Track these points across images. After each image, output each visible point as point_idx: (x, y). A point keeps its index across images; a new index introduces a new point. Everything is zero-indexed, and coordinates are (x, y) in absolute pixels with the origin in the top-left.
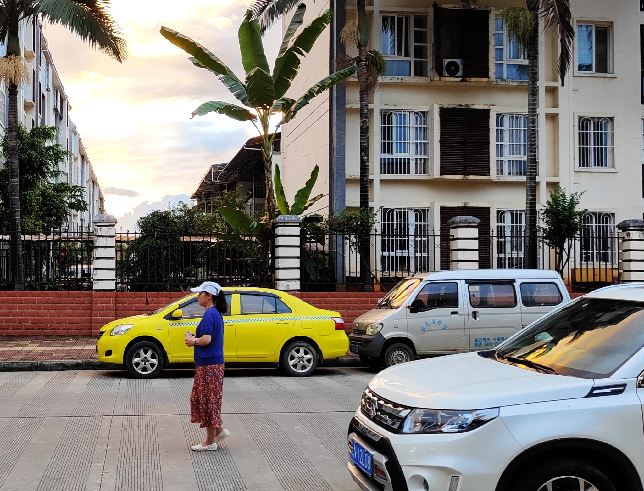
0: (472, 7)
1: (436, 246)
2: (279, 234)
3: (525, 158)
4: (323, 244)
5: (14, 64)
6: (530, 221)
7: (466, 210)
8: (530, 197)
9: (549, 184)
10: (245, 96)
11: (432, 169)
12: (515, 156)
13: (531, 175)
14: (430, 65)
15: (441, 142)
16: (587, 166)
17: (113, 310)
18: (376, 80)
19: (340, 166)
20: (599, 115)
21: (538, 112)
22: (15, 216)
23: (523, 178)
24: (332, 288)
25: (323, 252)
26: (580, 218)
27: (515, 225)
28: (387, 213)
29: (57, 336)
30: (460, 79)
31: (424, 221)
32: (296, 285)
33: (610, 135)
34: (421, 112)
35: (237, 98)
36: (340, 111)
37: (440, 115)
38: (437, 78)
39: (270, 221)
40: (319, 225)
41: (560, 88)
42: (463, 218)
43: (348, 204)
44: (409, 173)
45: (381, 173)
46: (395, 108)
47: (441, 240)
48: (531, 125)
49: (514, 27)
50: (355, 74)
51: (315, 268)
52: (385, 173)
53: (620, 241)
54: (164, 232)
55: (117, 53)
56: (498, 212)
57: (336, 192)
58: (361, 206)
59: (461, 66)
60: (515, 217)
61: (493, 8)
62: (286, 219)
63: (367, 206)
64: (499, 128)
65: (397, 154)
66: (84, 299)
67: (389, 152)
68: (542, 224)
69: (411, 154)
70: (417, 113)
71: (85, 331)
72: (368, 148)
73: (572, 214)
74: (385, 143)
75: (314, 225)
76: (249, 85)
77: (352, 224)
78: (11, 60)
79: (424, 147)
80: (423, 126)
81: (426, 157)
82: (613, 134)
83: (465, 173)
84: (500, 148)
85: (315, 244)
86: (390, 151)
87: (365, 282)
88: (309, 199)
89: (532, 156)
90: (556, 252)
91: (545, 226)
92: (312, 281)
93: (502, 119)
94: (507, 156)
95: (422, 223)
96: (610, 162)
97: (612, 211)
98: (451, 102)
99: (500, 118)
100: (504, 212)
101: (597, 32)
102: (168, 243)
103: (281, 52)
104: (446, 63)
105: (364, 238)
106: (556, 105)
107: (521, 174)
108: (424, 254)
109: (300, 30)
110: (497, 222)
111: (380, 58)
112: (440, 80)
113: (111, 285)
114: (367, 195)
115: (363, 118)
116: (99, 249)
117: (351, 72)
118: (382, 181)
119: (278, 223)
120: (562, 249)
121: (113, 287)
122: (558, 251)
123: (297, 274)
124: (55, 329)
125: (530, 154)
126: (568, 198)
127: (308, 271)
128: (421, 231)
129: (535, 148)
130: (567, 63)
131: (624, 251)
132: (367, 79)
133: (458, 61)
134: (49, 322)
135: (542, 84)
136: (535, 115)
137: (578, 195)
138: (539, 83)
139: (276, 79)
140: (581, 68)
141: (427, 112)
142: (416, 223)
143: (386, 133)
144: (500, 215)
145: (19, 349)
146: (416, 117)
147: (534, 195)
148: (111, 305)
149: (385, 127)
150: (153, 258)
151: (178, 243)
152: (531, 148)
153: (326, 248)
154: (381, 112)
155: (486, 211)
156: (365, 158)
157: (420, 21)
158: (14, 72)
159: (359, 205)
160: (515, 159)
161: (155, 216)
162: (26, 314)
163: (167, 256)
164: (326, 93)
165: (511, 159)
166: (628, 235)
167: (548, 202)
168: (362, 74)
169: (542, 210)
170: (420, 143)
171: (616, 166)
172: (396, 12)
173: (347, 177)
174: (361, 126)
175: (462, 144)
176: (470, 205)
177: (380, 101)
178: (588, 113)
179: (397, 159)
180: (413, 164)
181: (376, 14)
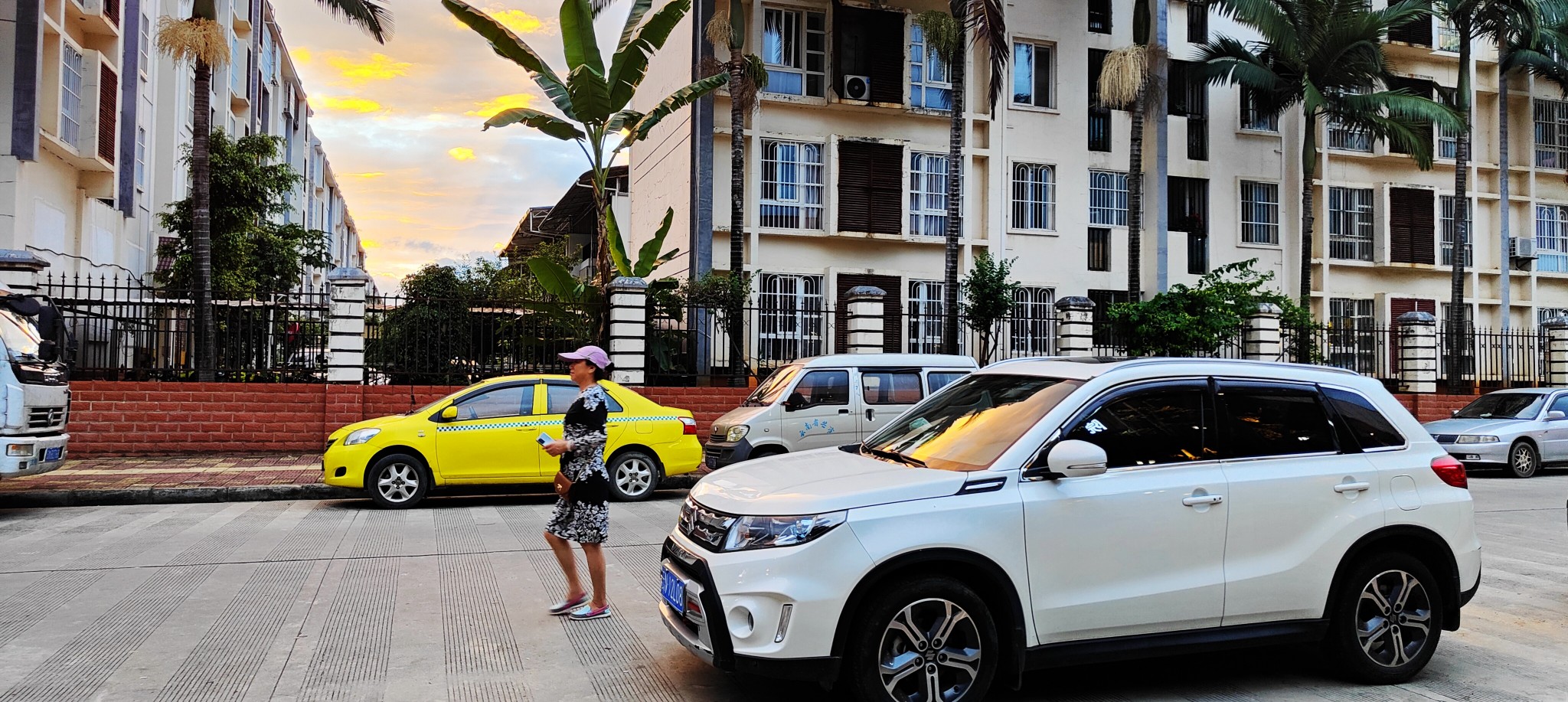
0: (884, 7)
1: (829, 326)
2: (616, 304)
3: (945, 213)
4: (679, 320)
5: (205, 33)
6: (950, 295)
7: (869, 279)
8: (950, 264)
9: (974, 248)
10: (569, 104)
11: (828, 223)
12: (934, 209)
13: (951, 235)
14: (827, 82)
15: (841, 186)
16: (1022, 227)
17: (359, 412)
18: (754, 95)
19: (705, 212)
20: (1038, 162)
21: (962, 153)
22: (201, 267)
23: (942, 240)
24: (691, 382)
25: (679, 332)
26: (1013, 293)
27: (932, 300)
28: (768, 281)
29: (267, 451)
30: (866, 103)
31: (817, 293)
32: (639, 377)
33: (1050, 187)
34: (815, 145)
35: (558, 106)
36: (706, 137)
37: (839, 150)
38: (835, 100)
39: (603, 285)
40: (673, 293)
41: (991, 122)
42: (864, 289)
43: (716, 266)
44: (797, 227)
45: (761, 225)
46: (780, 136)
47: (836, 318)
48: (953, 169)
49: (934, 38)
50: (727, 84)
51: (666, 352)
52: (766, 225)
53: (1059, 324)
54: (444, 297)
55: (376, 29)
56: (911, 283)
57: (700, 249)
58: (732, 269)
59: (867, 86)
60: (933, 290)
61: (910, 11)
62: (626, 282)
63: (740, 270)
64: (915, 172)
65: (782, 199)
66: (312, 395)
67: (771, 198)
68: (965, 300)
69: (800, 201)
70: (809, 146)
71: (314, 444)
72: (742, 190)
73: (1004, 287)
74: (766, 184)
75: (666, 292)
76: (572, 89)
77: (718, 293)
78: (198, 25)
79: (817, 193)
80: (816, 164)
81: (820, 206)
82: (1054, 187)
83: (870, 231)
84: (915, 198)
85: (667, 320)
86: (773, 196)
87: (734, 374)
88: (659, 256)
89: (953, 210)
90: (981, 337)
91: (969, 303)
92: (662, 371)
93: (918, 160)
94: (924, 210)
95: (814, 296)
96: (1050, 223)
97: (1052, 286)
98: (855, 133)
99: (916, 157)
100: (918, 284)
101: (1038, 53)
102: (448, 314)
103: (620, 47)
104: (848, 79)
105: (735, 313)
106: (985, 146)
107: (941, 235)
108: (814, 337)
109: (647, 17)
110: (910, 297)
111: (759, 65)
112: (840, 103)
113: (356, 375)
114: (740, 254)
115: (736, 147)
116: (338, 320)
117: (721, 82)
118: (762, 236)
119: (615, 288)
120: (988, 333)
121: (359, 377)
122: (983, 335)
123: (640, 361)
124: (263, 441)
125: (951, 207)
126: (997, 266)
127: (657, 358)
128: (812, 306)
129: (958, 200)
130: (998, 90)
131: (1063, 336)
132: (742, 94)
133: (864, 79)
134: (254, 431)
135: (970, 115)
136: (958, 156)
137: (1009, 261)
138: (964, 115)
139: (614, 82)
140: (1017, 99)
141: (823, 145)
142: (806, 295)
143: (768, 171)
144: (914, 287)
146: (808, 151)
147: (955, 262)
148: (356, 405)
149: (766, 163)
150: (425, 335)
151: (465, 314)
152: (952, 200)
153: (684, 326)
154: (762, 141)
155: (896, 281)
156: (738, 202)
157: (815, 21)
158: (202, 45)
159: (728, 268)
160: (933, 214)
161: (429, 273)
162: (217, 418)
163: (447, 332)
164: (686, 110)
165: (929, 214)
166: (1068, 316)
167: (971, 271)
168: (735, 87)
169: (964, 280)
170: (813, 187)
171: (1057, 227)
172: (783, 5)
173: (714, 229)
174: (733, 158)
175: (868, 190)
176: (876, 273)
177: (761, 126)
178: (1024, 158)
179: (782, 207)
180: (803, 214)
181: (756, 5)
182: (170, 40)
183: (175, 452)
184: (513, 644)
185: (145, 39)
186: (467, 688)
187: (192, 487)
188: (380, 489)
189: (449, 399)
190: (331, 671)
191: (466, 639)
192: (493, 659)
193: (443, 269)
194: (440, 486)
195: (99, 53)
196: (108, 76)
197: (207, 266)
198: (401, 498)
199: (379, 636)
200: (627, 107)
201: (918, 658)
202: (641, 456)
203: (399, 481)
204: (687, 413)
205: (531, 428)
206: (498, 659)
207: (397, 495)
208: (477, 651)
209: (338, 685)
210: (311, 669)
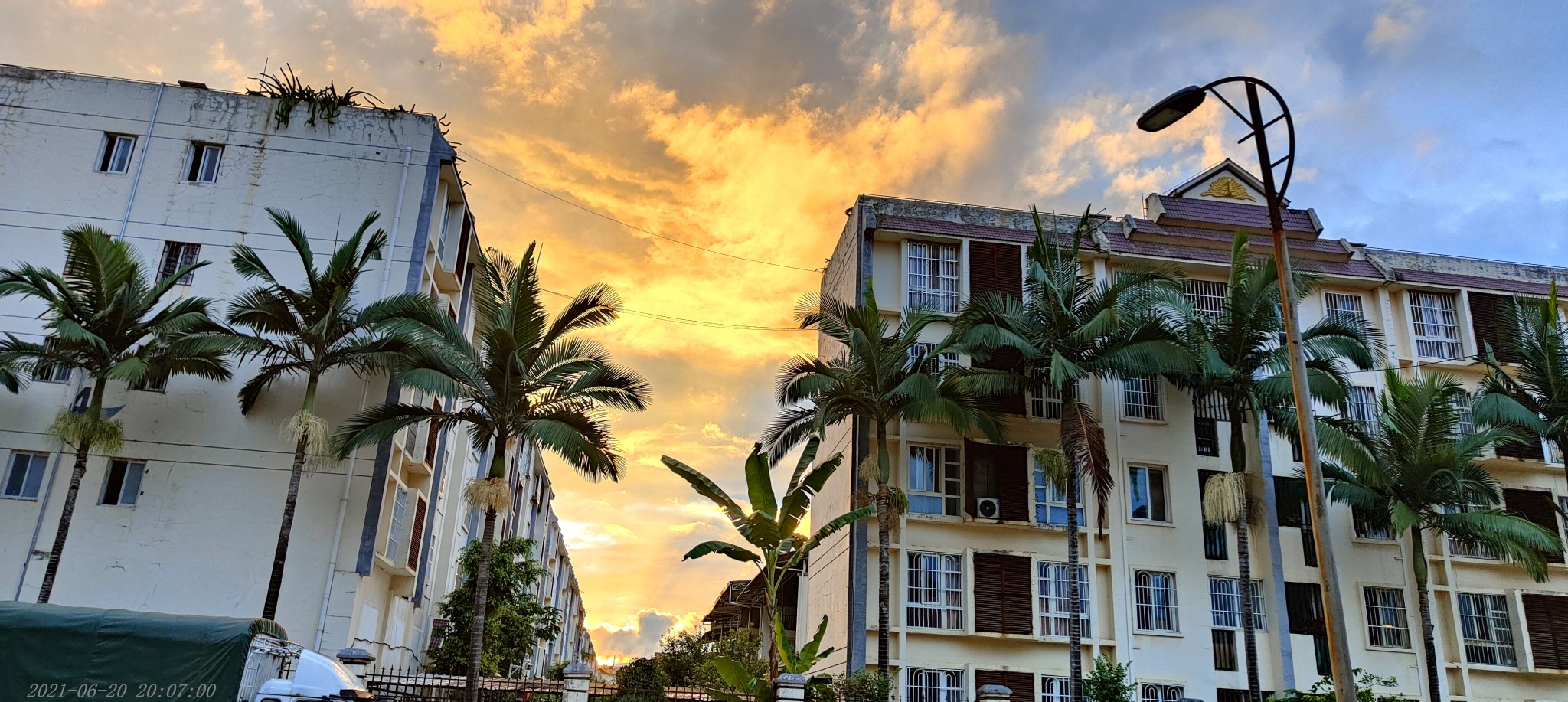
0: (1008, 442)
5: (496, 488)
7: (1005, 676)
8: (1074, 665)
9: (1102, 647)
10: (752, 534)
11: (966, 624)
12: (1062, 612)
13: (1073, 638)
14: (963, 504)
15: (976, 592)
16: (1147, 627)
18: (899, 517)
19: (860, 614)
20: (1159, 569)
23: (1068, 639)
27: (1064, 696)
28: (914, 675)
30: (997, 521)
31: (958, 686)
33: (1172, 592)
34: (954, 556)
35: (742, 534)
36: (862, 550)
37: (974, 562)
38: (970, 519)
39: (771, 679)
40: (828, 686)
41: (1112, 536)
42: (994, 687)
43: (866, 660)
44: (940, 626)
45: (907, 624)
46: (923, 548)
48: (1073, 577)
52: (912, 625)
56: (1044, 679)
57: (855, 645)
58: (880, 664)
59: (997, 507)
60: (1064, 685)
61: (1031, 445)
62: (789, 678)
63: (886, 665)
64: (1043, 579)
65: (926, 602)
67: (917, 601)
69: (942, 604)
70: (948, 556)
72: (888, 597)
74: (912, 589)
75: (822, 687)
76: (755, 520)
77: (866, 688)
78: (493, 483)
79: (956, 597)
80: (955, 572)
81: (959, 609)
82: (1176, 592)
83: (1003, 632)
84: (1045, 604)
86: (918, 599)
88: (817, 654)
89: (1074, 612)
93: (1046, 568)
94: (1054, 613)
95: (956, 689)
96: (1174, 625)
97: (1180, 684)
98: (989, 545)
99: (1043, 567)
100: (1051, 680)
101: (1151, 476)
103: (789, 491)
104: (980, 502)
106: (1108, 557)
107: (1065, 634)
110: (1044, 691)
111: (903, 495)
112: (974, 520)
114: (888, 650)
115: (884, 559)
117: (866, 513)
118: (908, 634)
119: (781, 682)
128: (956, 699)
129: (1077, 603)
132: (887, 518)
133: (995, 501)
135: (1089, 529)
136: (1076, 566)
139: (784, 513)
140: (1135, 513)
141: (961, 556)
142: (949, 688)
143: (914, 578)
144: (1047, 683)
146: (948, 561)
147: (1080, 659)
149: (912, 571)
152: (1073, 604)
154: (909, 552)
155: (1030, 676)
156: (885, 608)
157: (952, 454)
158: (494, 497)
159: (877, 662)
160: (1062, 616)
164: (846, 529)
165: (1058, 616)
168: (881, 514)
170: (953, 592)
171: (1181, 629)
172: (925, 443)
173: (868, 628)
174: (880, 571)
175: (1000, 595)
176: (1011, 669)
177: (909, 539)
178: (1145, 567)
179: (926, 609)
180: (944, 615)
181: (903, 444)
195: (419, 488)
196: (421, 505)
200: (795, 534)
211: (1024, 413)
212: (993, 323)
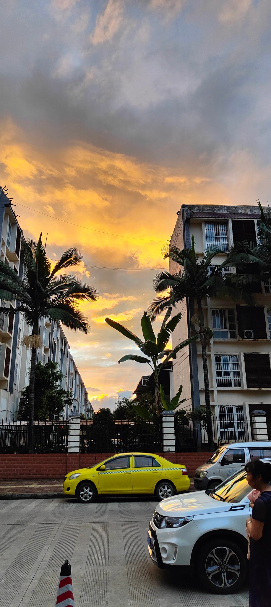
0: (255, 305)
1: (248, 426)
2: (164, 421)
4: (188, 425)
5: (35, 339)
11: (243, 385)
14: (237, 333)
15: (246, 371)
17: (78, 464)
18: (210, 340)
19: (196, 383)
28: (222, 408)
29: (48, 478)
30: (253, 339)
31: (241, 412)
32: (173, 449)
34: (235, 356)
35: (142, 351)
36: (194, 356)
38: (241, 339)
39: (159, 414)
40: (184, 416)
42: (258, 411)
43: (200, 403)
44: (231, 387)
45: (217, 387)
46: (221, 354)
47: (250, 423)
50: (199, 338)
51: (183, 439)
52: (219, 387)
55: (85, 330)
57: (195, 397)
58: (206, 404)
59: (252, 333)
61: (266, 306)
62: (167, 413)
63: (209, 404)
65: (224, 377)
66: (63, 458)
67: (220, 376)
69: (231, 377)
70: (233, 356)
71: (63, 476)
72: (208, 375)
74: (218, 372)
75: (182, 416)
77: (201, 415)
78: (34, 337)
79: (238, 374)
80: (236, 363)
81: (239, 379)
83: (260, 387)
87: (209, 445)
88: (179, 402)
95: (241, 413)
98: (250, 351)
103: (160, 331)
104: (245, 332)
108: (243, 430)
111: (210, 330)
112: (243, 340)
113: (77, 450)
114: (209, 398)
115: (204, 360)
116: (72, 430)
117: (196, 338)
118: (217, 391)
119: (163, 415)
121: (78, 451)
123: (173, 442)
124: (47, 475)
128: (241, 417)
132: (205, 341)
133: (251, 331)
134: (45, 471)
139: (159, 342)
141: (238, 356)
142: (237, 413)
143: (218, 367)
145: (27, 486)
146: (233, 358)
148: (77, 461)
149: (217, 364)
153: (192, 428)
154: (215, 356)
156: (207, 380)
157: (231, 312)
158: (35, 343)
161: (101, 411)
162: (33, 467)
164: (187, 347)
168: (202, 339)
170: (236, 371)
172: (219, 308)
173: (200, 389)
174: (203, 364)
175: (257, 372)
176: (264, 403)
177: (214, 350)
179: (225, 380)
180: (233, 382)
181: (209, 309)
182: (26, 342)
183: (20, 479)
184: (108, 557)
185: (19, 335)
186: (91, 571)
187: (24, 493)
188: (80, 496)
189: (102, 463)
190: (54, 563)
191: (94, 554)
192: (100, 562)
193: (106, 410)
194: (100, 495)
195: (6, 344)
196: (8, 350)
197: (32, 413)
198: (87, 499)
199: (70, 552)
200: (165, 349)
201: (219, 568)
202: (167, 484)
203: (86, 493)
204: (184, 467)
205: (129, 473)
206: (102, 562)
207: (86, 498)
208: (96, 559)
209: (55, 568)
210: (49, 562)
211: (261, 292)
212: (245, 253)
